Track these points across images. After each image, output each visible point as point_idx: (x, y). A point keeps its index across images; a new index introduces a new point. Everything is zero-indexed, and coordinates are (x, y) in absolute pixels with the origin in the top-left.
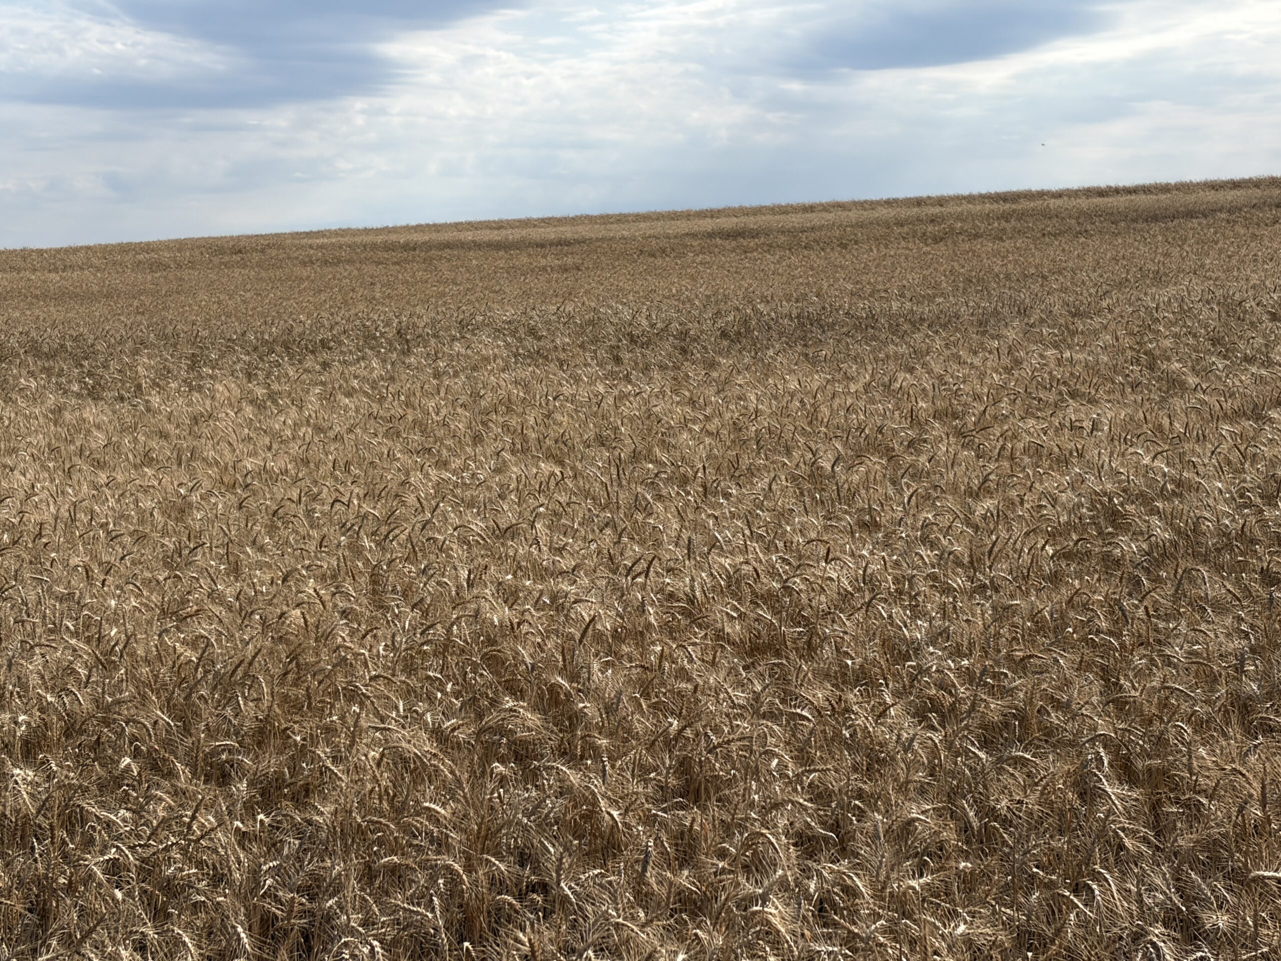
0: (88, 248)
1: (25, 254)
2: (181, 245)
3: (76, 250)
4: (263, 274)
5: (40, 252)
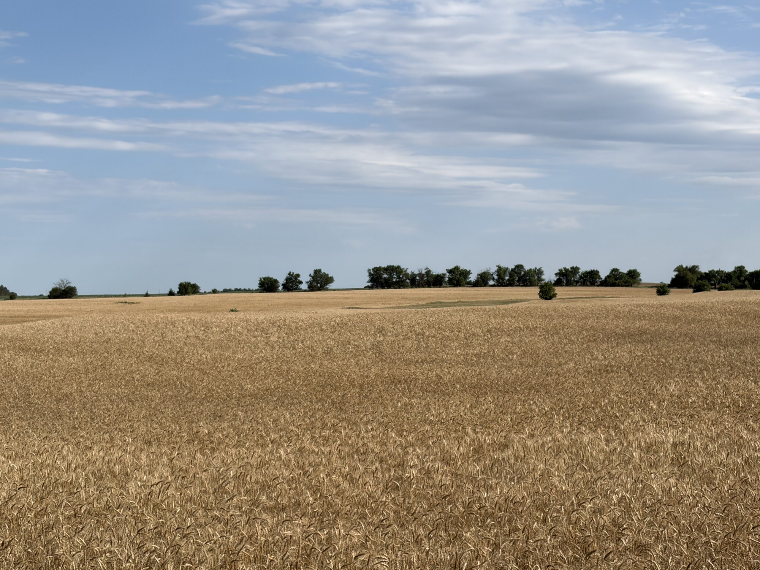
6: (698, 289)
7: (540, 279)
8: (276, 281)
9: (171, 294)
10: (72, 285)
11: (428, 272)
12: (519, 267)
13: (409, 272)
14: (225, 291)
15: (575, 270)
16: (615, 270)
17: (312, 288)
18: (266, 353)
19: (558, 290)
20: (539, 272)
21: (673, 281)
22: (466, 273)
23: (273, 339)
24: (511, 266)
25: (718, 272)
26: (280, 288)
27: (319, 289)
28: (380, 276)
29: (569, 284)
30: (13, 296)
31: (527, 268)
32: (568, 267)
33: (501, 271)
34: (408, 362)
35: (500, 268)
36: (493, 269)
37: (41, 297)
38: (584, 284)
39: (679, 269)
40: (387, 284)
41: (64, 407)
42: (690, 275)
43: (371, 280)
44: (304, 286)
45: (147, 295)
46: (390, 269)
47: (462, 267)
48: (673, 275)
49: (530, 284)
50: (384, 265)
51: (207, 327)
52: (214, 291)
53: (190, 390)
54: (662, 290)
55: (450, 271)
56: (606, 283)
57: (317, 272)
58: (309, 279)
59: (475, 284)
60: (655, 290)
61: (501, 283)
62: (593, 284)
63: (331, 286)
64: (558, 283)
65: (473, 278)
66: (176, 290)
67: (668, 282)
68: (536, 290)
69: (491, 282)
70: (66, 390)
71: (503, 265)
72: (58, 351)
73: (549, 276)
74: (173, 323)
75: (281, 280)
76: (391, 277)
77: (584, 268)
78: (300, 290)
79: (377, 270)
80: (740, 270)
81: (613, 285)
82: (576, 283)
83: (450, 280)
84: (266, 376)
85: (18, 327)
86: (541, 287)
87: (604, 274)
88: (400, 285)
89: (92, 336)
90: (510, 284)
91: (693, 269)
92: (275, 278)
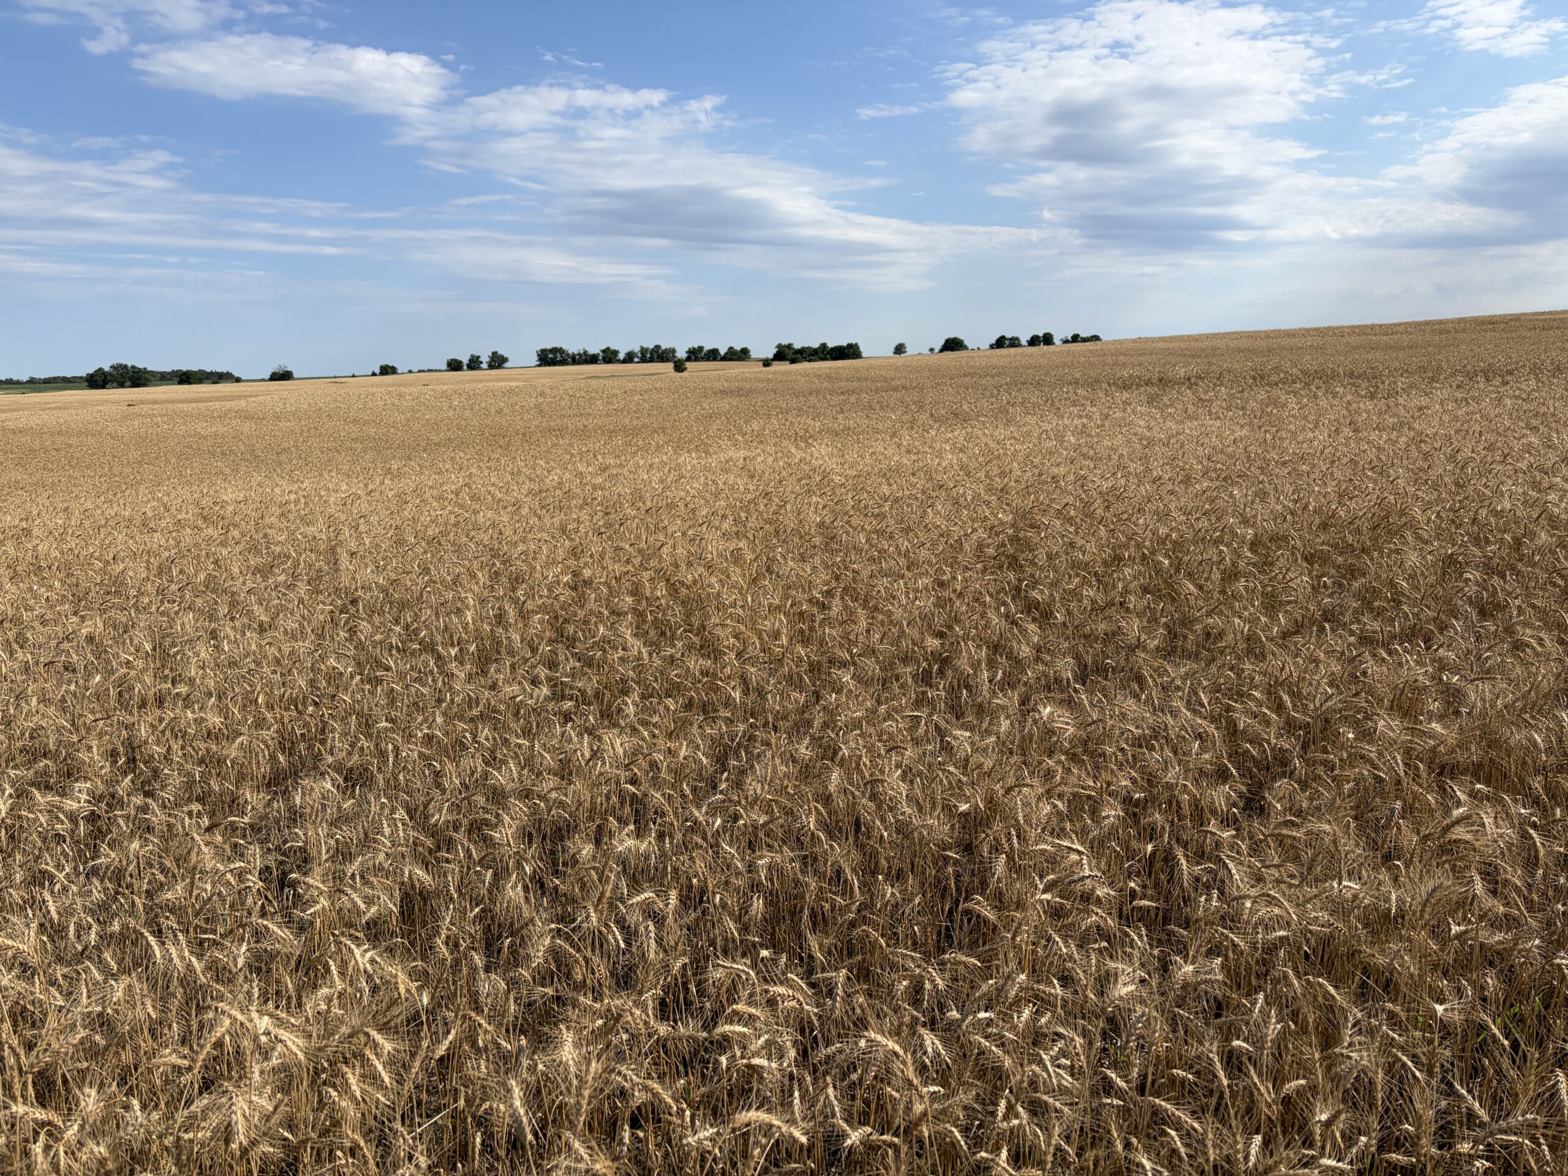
0: (1407, 323)
1: (1372, 327)
2: (1461, 320)
3: (1400, 324)
4: (1504, 335)
5: (1381, 326)
6: (793, 361)
7: (674, 357)
8: (461, 362)
9: (374, 374)
10: (289, 369)
11: (585, 352)
12: (658, 347)
13: (570, 352)
14: (420, 371)
15: (701, 348)
16: (731, 348)
17: (491, 367)
18: (451, 414)
19: (688, 365)
20: (673, 351)
21: (775, 356)
22: (616, 353)
23: (456, 403)
24: (651, 346)
25: (808, 348)
26: (465, 367)
27: (497, 368)
28: (547, 356)
29: (697, 360)
30: (238, 380)
31: (663, 347)
32: (696, 346)
33: (643, 351)
34: (561, 417)
35: (642, 348)
36: (637, 349)
37: (263, 380)
38: (708, 360)
39: (779, 346)
40: (553, 363)
41: (283, 458)
42: (786, 351)
43: (540, 359)
44: (484, 366)
45: (353, 376)
46: (555, 350)
47: (613, 347)
48: (775, 351)
49: (668, 360)
50: (549, 347)
51: (401, 396)
52: (410, 372)
53: (387, 441)
54: (766, 363)
55: (603, 351)
56: (724, 359)
57: (494, 354)
58: (488, 359)
59: (624, 361)
60: (761, 363)
61: (643, 360)
62: (715, 360)
63: (507, 365)
64: (688, 359)
65: (621, 356)
66: (378, 371)
67: (771, 356)
68: (671, 365)
69: (636, 360)
70: (285, 445)
71: (645, 346)
72: (278, 418)
73: (681, 354)
74: (373, 394)
75: (465, 361)
76: (556, 357)
77: (708, 347)
78: (482, 369)
79: (543, 351)
80: (824, 346)
81: (730, 360)
82: (702, 359)
83: (604, 359)
84: (449, 430)
85: (243, 403)
86: (675, 362)
87: (723, 351)
88: (563, 362)
89: (306, 406)
90: (651, 360)
91: (789, 346)
92: (459, 359)
